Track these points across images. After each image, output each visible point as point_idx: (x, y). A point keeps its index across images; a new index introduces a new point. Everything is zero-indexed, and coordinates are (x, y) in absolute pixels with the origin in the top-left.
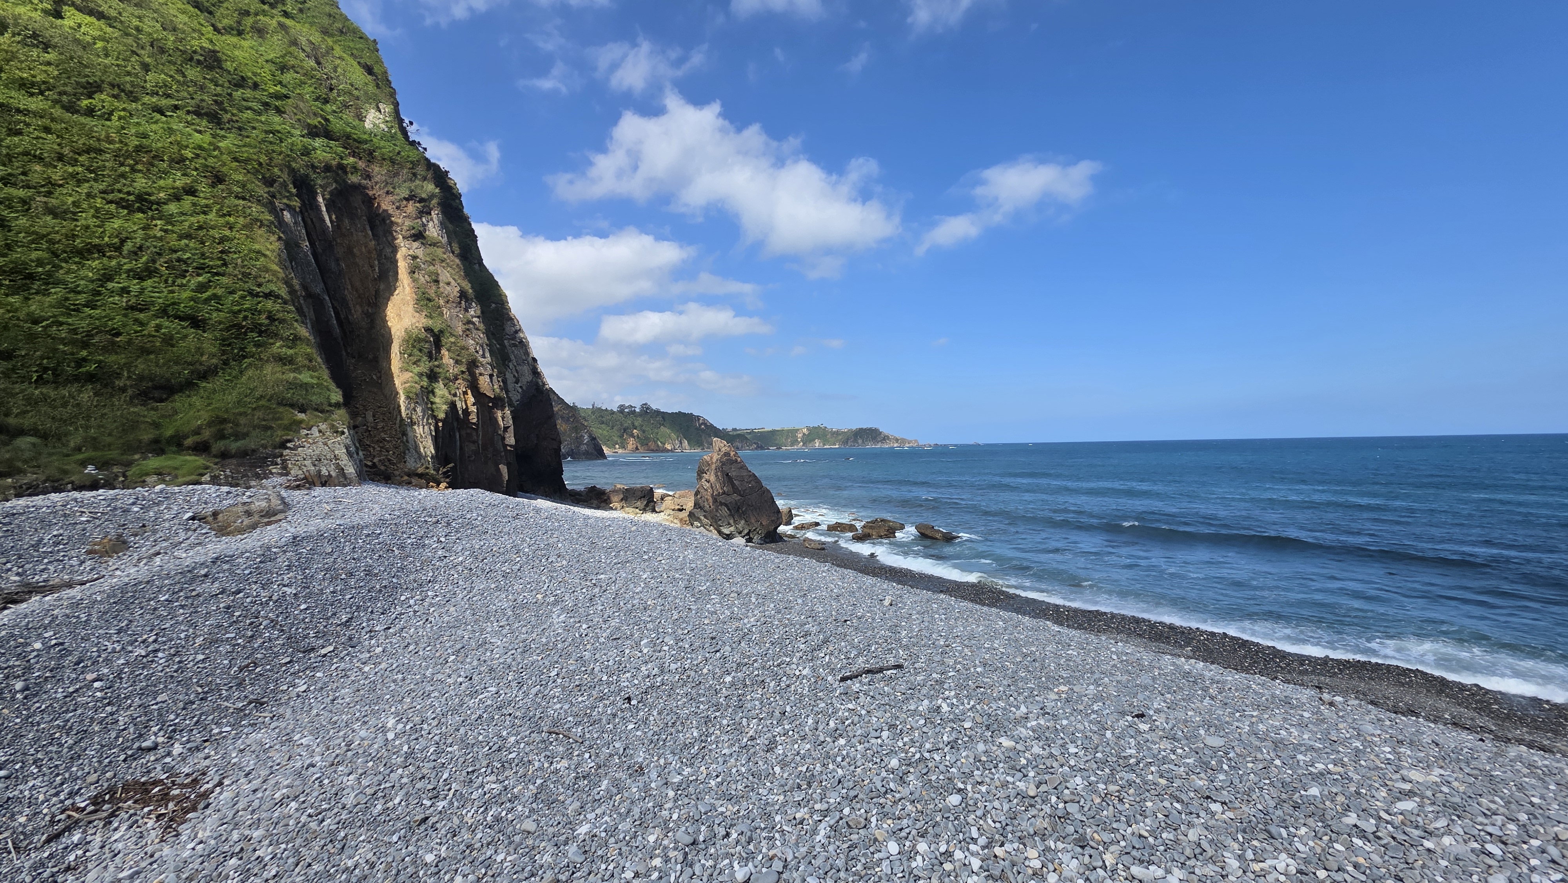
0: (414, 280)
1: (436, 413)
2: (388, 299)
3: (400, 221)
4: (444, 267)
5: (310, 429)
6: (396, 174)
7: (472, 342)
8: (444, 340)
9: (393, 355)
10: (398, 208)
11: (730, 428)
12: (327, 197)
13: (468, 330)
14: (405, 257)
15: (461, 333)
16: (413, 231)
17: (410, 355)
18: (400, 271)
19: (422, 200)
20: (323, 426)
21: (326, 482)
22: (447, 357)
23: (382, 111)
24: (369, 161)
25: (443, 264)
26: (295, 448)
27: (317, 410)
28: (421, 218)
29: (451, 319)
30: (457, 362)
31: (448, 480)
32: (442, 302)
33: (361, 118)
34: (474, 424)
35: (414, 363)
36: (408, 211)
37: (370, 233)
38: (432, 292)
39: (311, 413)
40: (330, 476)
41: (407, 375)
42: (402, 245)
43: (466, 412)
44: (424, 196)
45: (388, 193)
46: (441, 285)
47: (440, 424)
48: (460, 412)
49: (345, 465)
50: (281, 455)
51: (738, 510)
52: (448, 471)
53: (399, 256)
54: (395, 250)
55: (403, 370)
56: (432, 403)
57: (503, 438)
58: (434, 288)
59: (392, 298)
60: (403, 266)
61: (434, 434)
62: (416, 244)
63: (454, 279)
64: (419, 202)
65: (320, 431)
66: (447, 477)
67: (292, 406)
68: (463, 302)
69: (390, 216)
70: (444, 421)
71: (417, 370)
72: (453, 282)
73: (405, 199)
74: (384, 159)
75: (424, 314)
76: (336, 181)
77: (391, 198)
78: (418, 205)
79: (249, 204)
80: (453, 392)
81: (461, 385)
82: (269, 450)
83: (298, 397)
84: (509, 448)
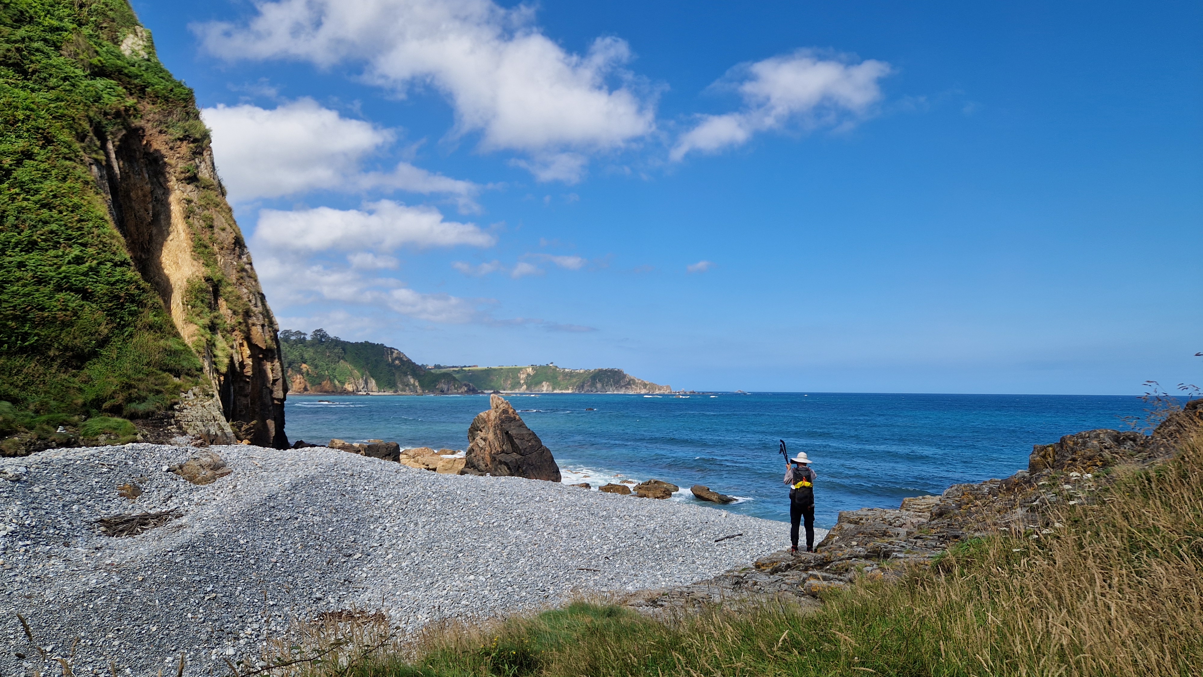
0: (190, 226)
1: (219, 367)
2: (162, 245)
3: (173, 162)
4: (219, 212)
5: (186, 393)
6: (170, 113)
7: (245, 291)
8: (222, 290)
10: (171, 149)
11: (431, 365)
12: (117, 143)
13: (242, 278)
14: (179, 201)
15: (234, 281)
16: (188, 174)
17: (193, 307)
18: (173, 215)
19: (195, 141)
20: (196, 390)
21: (213, 440)
22: (225, 307)
23: (139, 34)
25: (218, 209)
26: (181, 410)
27: (188, 374)
28: (194, 159)
29: (225, 267)
30: (235, 313)
32: (216, 248)
33: (116, 42)
34: (248, 377)
35: (198, 315)
36: (182, 152)
38: (206, 237)
39: (184, 378)
40: (216, 435)
41: (193, 328)
42: (176, 187)
43: (242, 365)
44: (198, 136)
45: (160, 132)
46: (216, 230)
47: (222, 378)
48: (237, 365)
49: (224, 426)
50: (173, 417)
51: (518, 470)
53: (173, 199)
54: (167, 192)
55: (188, 321)
56: (215, 356)
58: (209, 234)
59: (165, 243)
60: (176, 210)
62: (190, 187)
63: (229, 225)
64: (193, 142)
65: (194, 394)
67: (170, 371)
68: (237, 249)
69: (163, 156)
71: (201, 322)
72: (228, 227)
73: (179, 139)
75: (201, 261)
76: (125, 128)
77: (163, 137)
78: (191, 145)
80: (230, 344)
81: (238, 337)
82: (162, 412)
84: (276, 402)
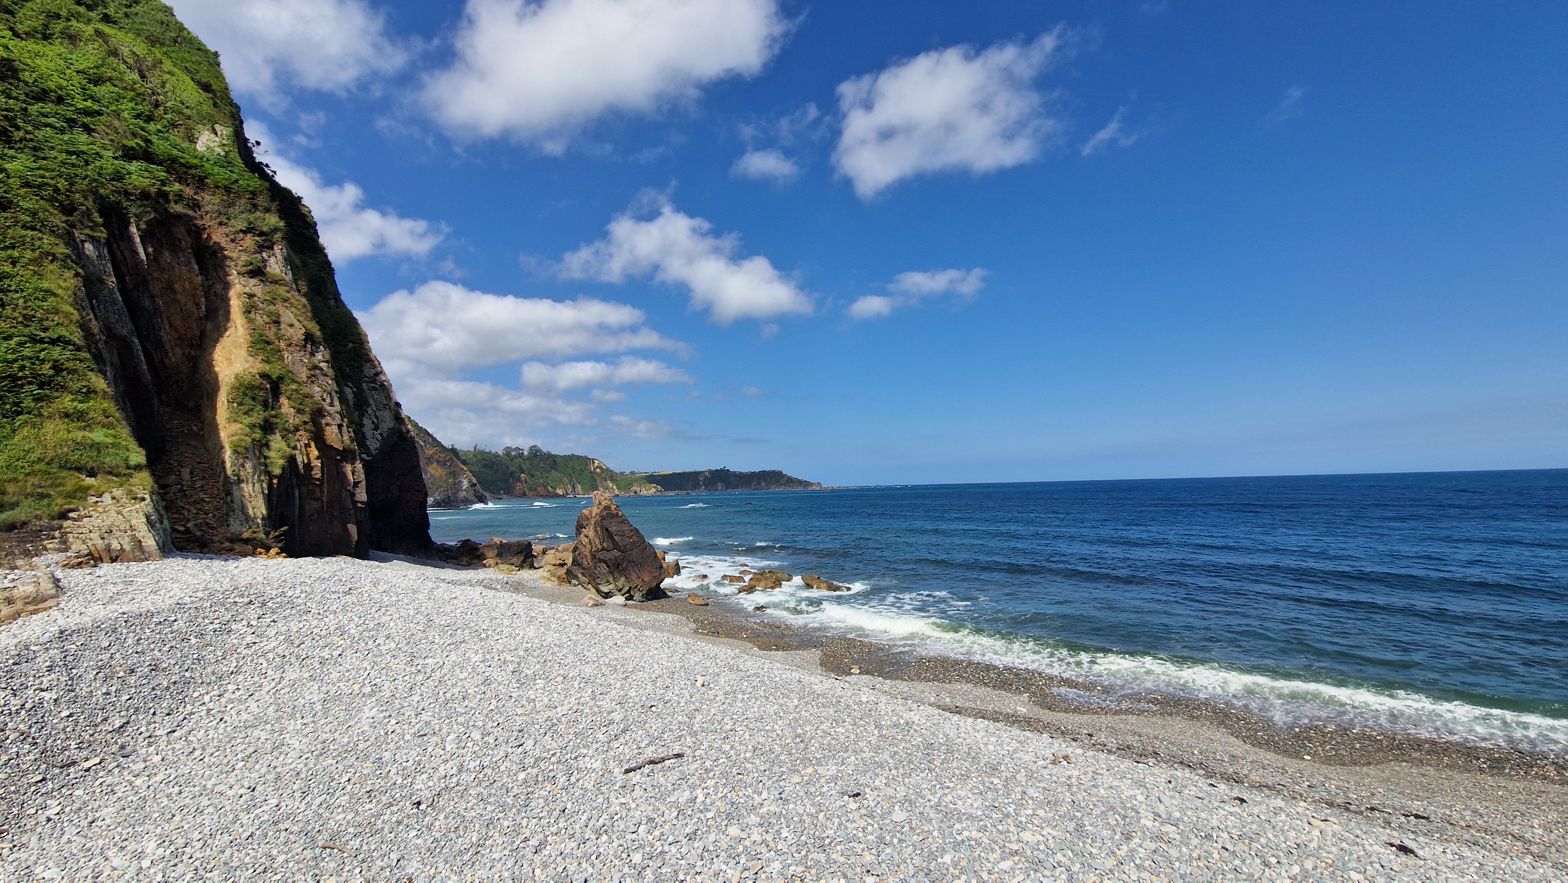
0: (250, 321)
1: (270, 469)
2: (217, 341)
3: (234, 255)
4: (286, 307)
5: (100, 496)
6: (232, 204)
7: (318, 389)
8: (283, 388)
9: (219, 405)
10: (232, 241)
12: (143, 226)
13: (314, 376)
14: (239, 296)
15: (305, 379)
16: (250, 267)
17: (240, 404)
19: (262, 234)
20: (118, 493)
21: (117, 557)
22: (287, 405)
23: (219, 133)
24: (197, 187)
25: (286, 304)
26: (79, 519)
27: (110, 473)
28: (260, 253)
29: (293, 364)
30: (299, 411)
31: (280, 545)
32: (282, 345)
33: (192, 140)
34: (318, 479)
35: (246, 413)
36: (246, 245)
37: (196, 267)
38: (271, 334)
41: (236, 427)
42: (237, 281)
43: (308, 467)
44: (265, 229)
45: (220, 224)
46: (283, 326)
47: (275, 481)
48: (301, 467)
49: (143, 537)
50: (61, 527)
51: (618, 567)
52: (280, 535)
53: (232, 294)
54: (227, 286)
55: (230, 420)
56: (266, 458)
57: (353, 495)
58: (274, 329)
59: (221, 339)
60: (236, 304)
61: (266, 492)
62: (253, 281)
63: (298, 320)
64: (259, 235)
65: (113, 498)
66: (279, 542)
67: (79, 469)
68: (309, 346)
69: (223, 249)
70: (279, 477)
71: (248, 420)
72: (297, 323)
73: (241, 231)
74: (217, 187)
75: (260, 358)
76: (156, 211)
77: (224, 229)
78: (257, 238)
79: (40, 235)
80: (292, 444)
81: (303, 437)
82: (45, 522)
83: (87, 459)
84: (359, 505)
